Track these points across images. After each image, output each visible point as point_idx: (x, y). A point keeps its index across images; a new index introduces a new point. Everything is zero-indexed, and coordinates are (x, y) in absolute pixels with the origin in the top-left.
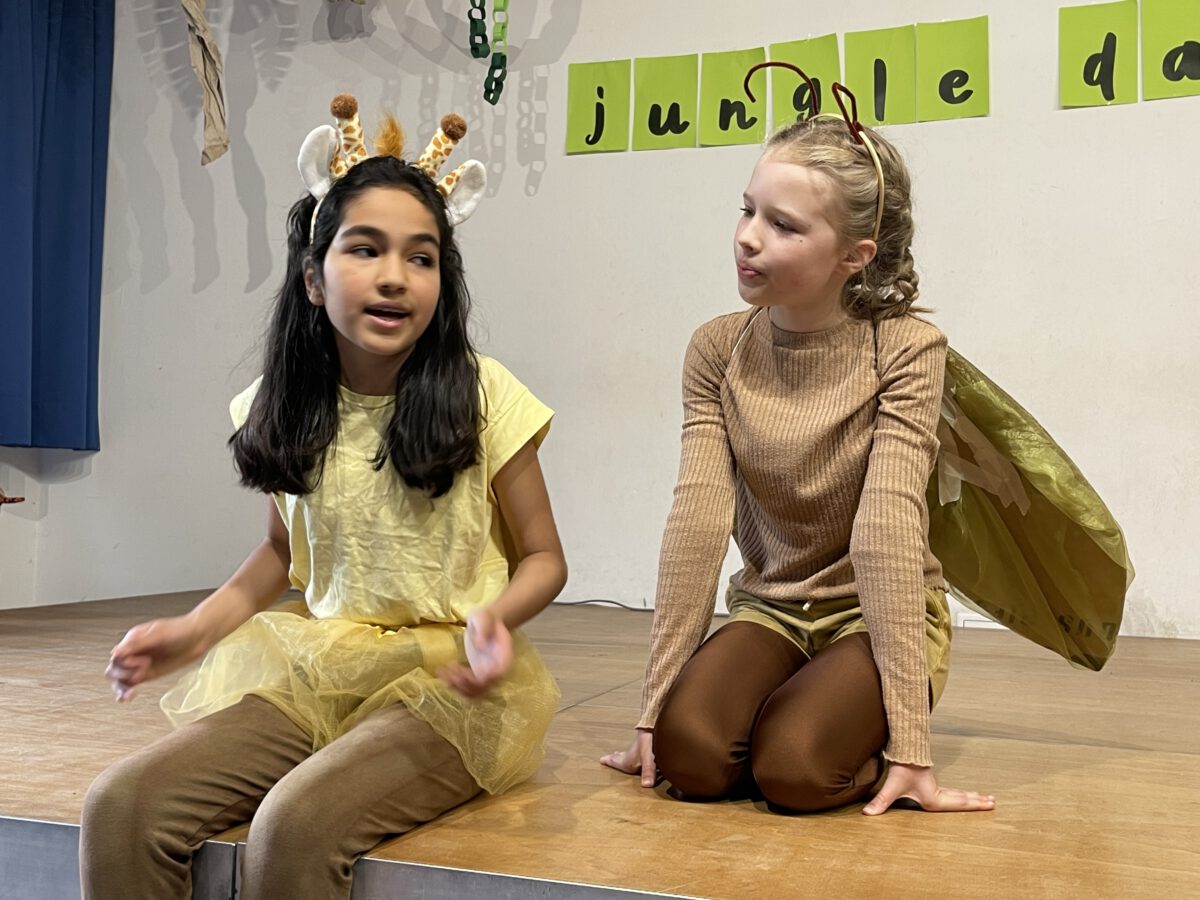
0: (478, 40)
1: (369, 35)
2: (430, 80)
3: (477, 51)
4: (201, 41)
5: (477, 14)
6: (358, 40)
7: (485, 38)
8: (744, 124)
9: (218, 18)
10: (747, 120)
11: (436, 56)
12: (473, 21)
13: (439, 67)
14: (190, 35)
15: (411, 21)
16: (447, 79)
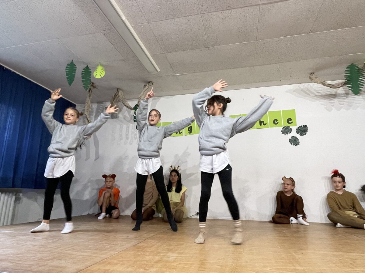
0: (135, 119)
1: (118, 118)
2: (128, 125)
3: (135, 121)
4: (88, 119)
5: (135, 115)
6: (116, 119)
7: (136, 119)
8: (180, 133)
9: (92, 115)
10: (180, 132)
11: (129, 122)
12: (134, 116)
13: (130, 123)
14: (86, 118)
15: (125, 116)
16: (131, 125)
